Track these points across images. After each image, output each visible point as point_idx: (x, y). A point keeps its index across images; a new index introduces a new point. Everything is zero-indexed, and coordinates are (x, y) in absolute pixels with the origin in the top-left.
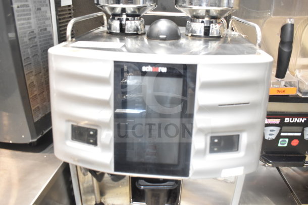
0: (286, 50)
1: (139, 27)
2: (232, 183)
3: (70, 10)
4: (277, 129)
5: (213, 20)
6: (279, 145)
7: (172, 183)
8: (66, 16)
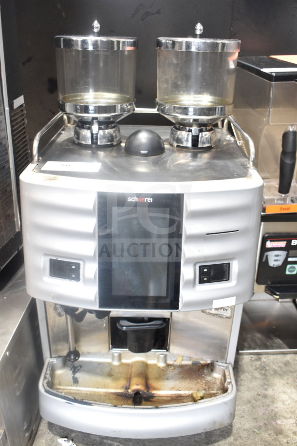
0: (288, 161)
1: (114, 134)
2: (227, 318)
3: (22, 111)
4: (283, 254)
5: (204, 128)
6: (287, 273)
7: (159, 322)
8: (19, 120)
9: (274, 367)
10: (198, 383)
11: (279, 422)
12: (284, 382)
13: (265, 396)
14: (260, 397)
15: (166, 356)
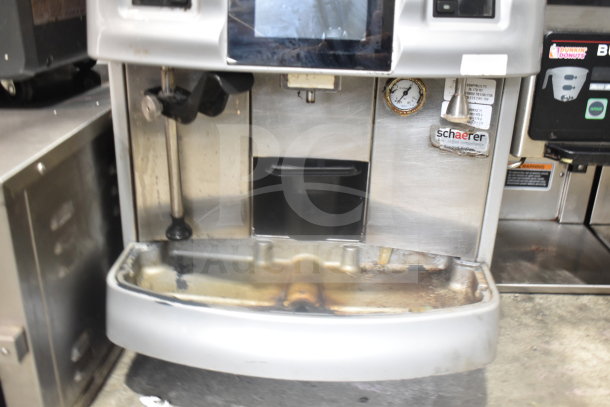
4: (580, 73)
6: (588, 116)
9: (559, 311)
10: (422, 297)
11: (578, 392)
12: (581, 333)
13: (547, 353)
14: (537, 353)
15: (358, 251)
